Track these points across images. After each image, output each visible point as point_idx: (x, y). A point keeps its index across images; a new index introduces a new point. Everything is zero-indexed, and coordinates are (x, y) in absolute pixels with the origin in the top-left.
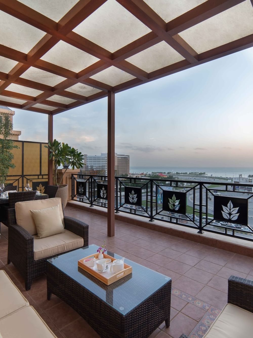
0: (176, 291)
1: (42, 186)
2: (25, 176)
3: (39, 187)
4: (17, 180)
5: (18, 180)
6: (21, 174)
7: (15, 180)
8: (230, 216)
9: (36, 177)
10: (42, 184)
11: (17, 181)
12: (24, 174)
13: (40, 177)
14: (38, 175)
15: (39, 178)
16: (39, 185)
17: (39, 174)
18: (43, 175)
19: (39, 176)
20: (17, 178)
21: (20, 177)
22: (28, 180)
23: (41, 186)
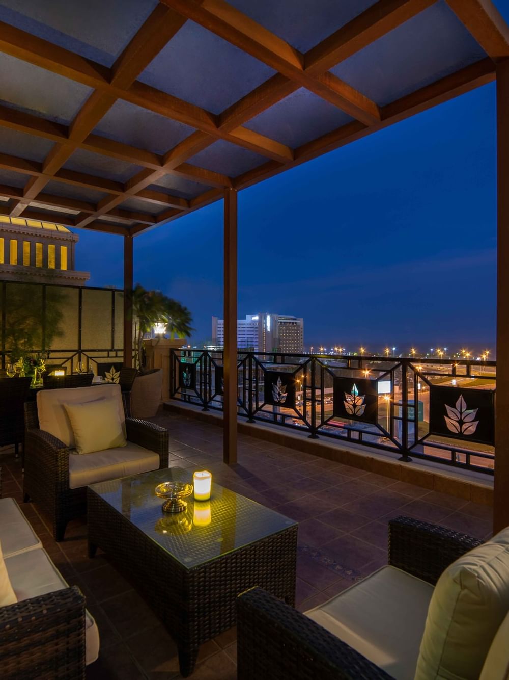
0: (325, 559)
1: (116, 372)
2: (84, 353)
3: (109, 372)
4: (69, 359)
5: (71, 358)
6: (77, 348)
7: (65, 360)
8: (461, 427)
9: (105, 354)
10: (115, 368)
11: (70, 361)
12: (82, 348)
13: (113, 354)
14: (108, 351)
15: (110, 356)
16: (110, 369)
17: (110, 348)
18: (117, 351)
19: (110, 352)
20: (70, 355)
21: (75, 353)
22: (89, 359)
23: (114, 371)
